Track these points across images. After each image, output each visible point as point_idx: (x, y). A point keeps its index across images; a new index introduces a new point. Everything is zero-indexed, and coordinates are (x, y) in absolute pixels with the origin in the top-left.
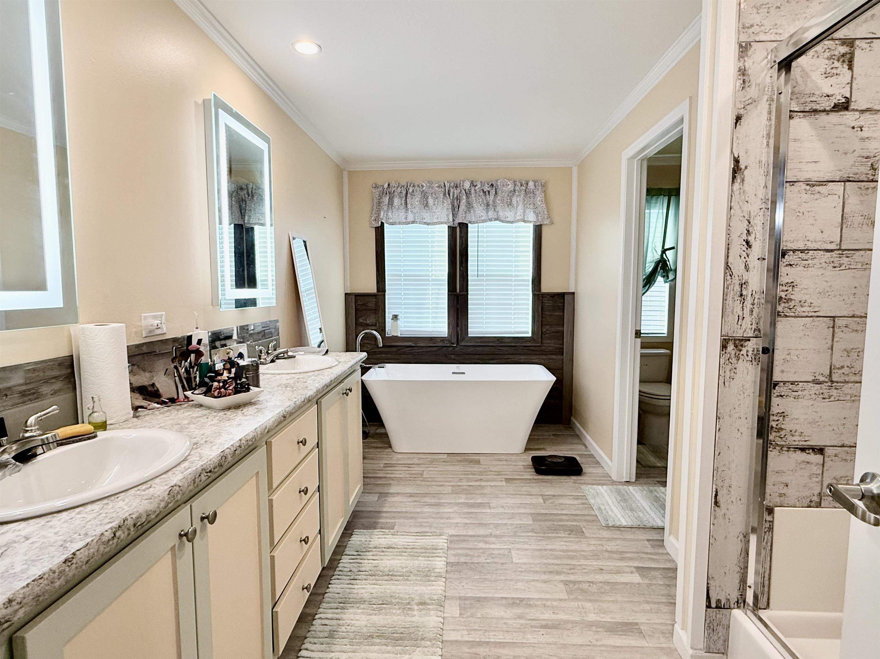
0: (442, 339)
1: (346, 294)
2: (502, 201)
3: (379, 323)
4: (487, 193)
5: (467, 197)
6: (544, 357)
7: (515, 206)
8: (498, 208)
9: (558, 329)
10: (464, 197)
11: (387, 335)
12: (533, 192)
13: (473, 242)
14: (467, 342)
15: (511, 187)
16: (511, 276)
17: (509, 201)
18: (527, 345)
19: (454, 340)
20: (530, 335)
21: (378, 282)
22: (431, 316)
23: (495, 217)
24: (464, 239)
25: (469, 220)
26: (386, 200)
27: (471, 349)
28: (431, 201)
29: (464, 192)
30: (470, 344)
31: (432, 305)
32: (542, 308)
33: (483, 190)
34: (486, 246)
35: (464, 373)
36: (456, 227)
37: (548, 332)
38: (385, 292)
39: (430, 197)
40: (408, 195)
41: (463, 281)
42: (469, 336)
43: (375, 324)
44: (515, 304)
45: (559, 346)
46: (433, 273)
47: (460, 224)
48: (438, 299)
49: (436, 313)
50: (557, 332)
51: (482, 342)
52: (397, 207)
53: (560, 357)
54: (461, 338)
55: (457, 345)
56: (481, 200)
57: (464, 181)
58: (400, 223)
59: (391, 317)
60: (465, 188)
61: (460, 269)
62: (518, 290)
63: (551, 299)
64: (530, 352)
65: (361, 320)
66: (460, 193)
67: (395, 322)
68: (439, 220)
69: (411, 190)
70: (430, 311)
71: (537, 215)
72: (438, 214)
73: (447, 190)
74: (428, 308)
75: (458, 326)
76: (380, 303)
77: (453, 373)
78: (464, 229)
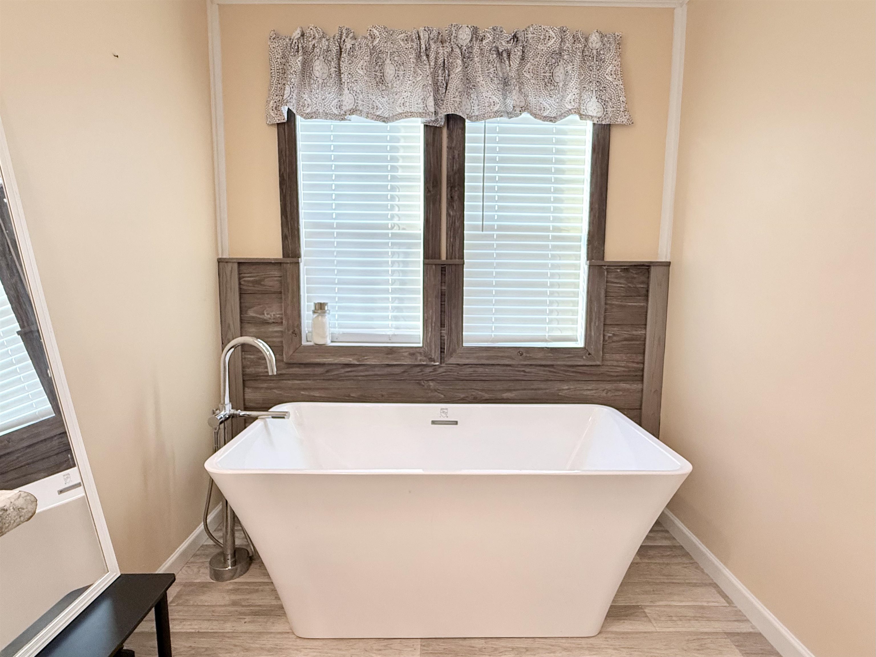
0: (412, 351)
1: (220, 261)
2: (536, 75)
3: (288, 320)
4: (505, 55)
5: (465, 66)
6: (608, 386)
7: (561, 85)
8: (528, 88)
9: (635, 333)
10: (459, 62)
11: (304, 343)
12: (598, 54)
13: (475, 160)
14: (461, 357)
15: (553, 43)
16: (547, 229)
17: (547, 74)
18: (576, 363)
19: (436, 354)
20: (580, 344)
21: (284, 238)
22: (390, 305)
23: (523, 104)
24: (456, 152)
25: (468, 111)
26: (296, 62)
27: (469, 370)
28: (390, 70)
29: (458, 50)
30: (467, 361)
31: (393, 284)
32: (606, 292)
33: (497, 48)
34: (500, 168)
35: (456, 423)
36: (440, 128)
37: (615, 338)
38: (298, 256)
39: (388, 61)
40: (344, 55)
41: (455, 238)
42: (465, 345)
43: (280, 321)
44: (552, 285)
45: (635, 365)
46: (396, 221)
47: (449, 117)
48: (404, 273)
49: (401, 300)
50: (632, 340)
51: (489, 358)
52: (321, 81)
53: (636, 386)
54: (448, 349)
55: (441, 363)
56: (492, 70)
57: (458, 28)
58: (327, 116)
59: (313, 308)
60: (461, 42)
61: (448, 214)
62: (560, 257)
63: (622, 274)
64: (579, 377)
65: (251, 313)
66: (450, 55)
67: (320, 318)
68: (407, 109)
69: (349, 46)
70: (390, 296)
71: (604, 104)
72: (405, 94)
73: (423, 46)
74: (386, 291)
75: (442, 325)
76: (289, 280)
77: (433, 422)
78: (457, 132)
